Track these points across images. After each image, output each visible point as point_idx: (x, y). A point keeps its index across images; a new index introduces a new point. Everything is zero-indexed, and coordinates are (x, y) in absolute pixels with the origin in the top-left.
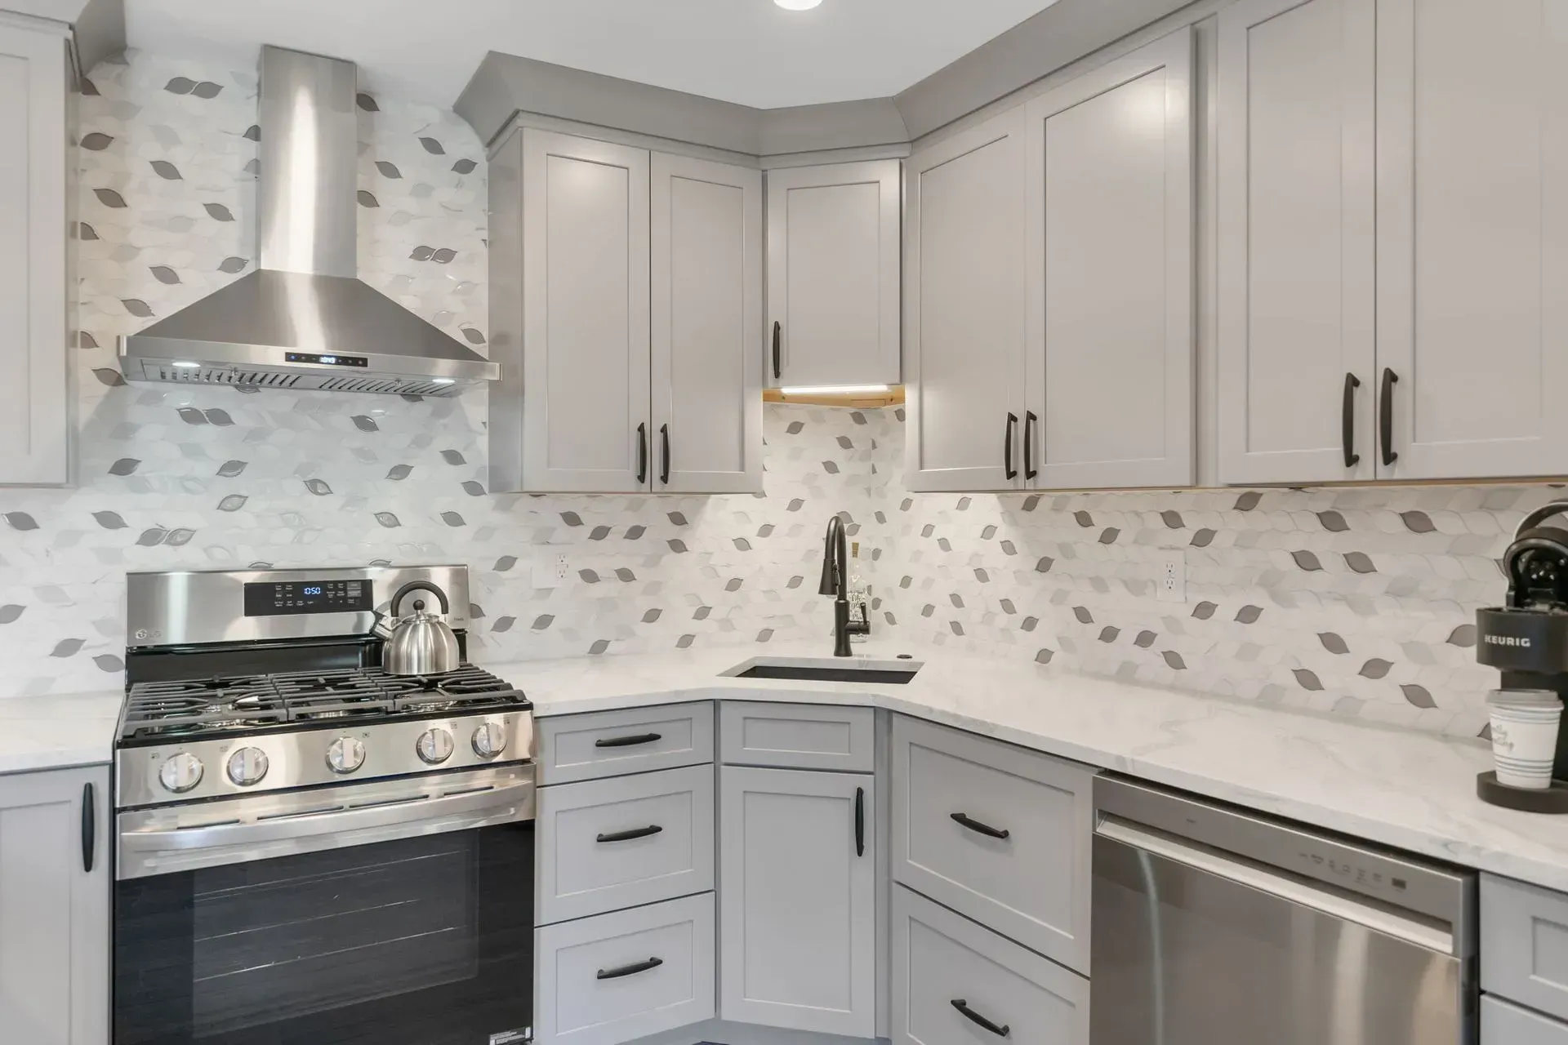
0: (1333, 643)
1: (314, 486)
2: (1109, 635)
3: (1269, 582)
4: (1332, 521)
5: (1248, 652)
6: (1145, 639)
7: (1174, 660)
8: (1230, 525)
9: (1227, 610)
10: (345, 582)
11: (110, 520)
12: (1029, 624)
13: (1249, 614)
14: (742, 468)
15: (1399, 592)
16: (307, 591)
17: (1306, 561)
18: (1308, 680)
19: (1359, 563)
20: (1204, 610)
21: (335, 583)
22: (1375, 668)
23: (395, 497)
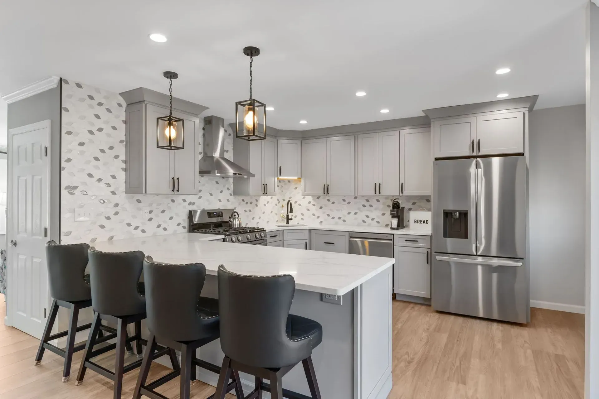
0: (367, 216)
1: (211, 195)
2: (333, 218)
3: (359, 209)
4: (367, 201)
5: (356, 219)
6: (340, 218)
7: (344, 221)
8: (353, 201)
9: (353, 213)
10: (219, 212)
11: (184, 201)
12: (318, 217)
13: (356, 214)
14: (275, 191)
15: (376, 209)
16: (215, 213)
17: (364, 206)
18: (364, 222)
19: (371, 206)
20: (349, 213)
21: (218, 212)
22: (373, 219)
23: (221, 196)
